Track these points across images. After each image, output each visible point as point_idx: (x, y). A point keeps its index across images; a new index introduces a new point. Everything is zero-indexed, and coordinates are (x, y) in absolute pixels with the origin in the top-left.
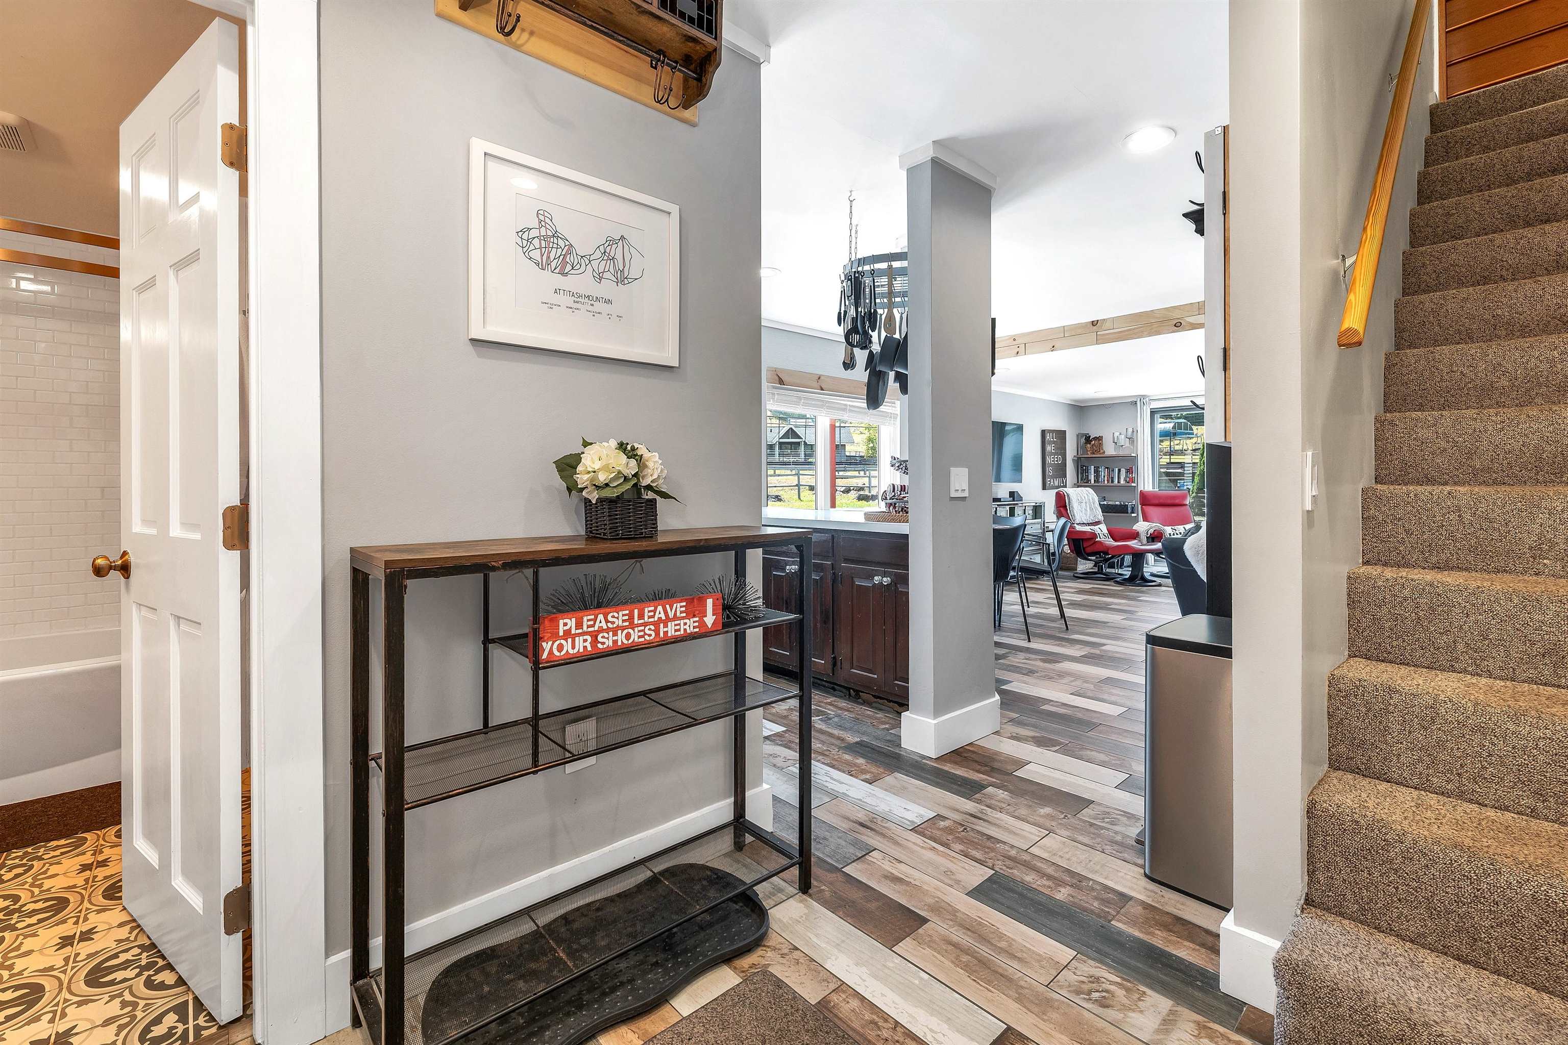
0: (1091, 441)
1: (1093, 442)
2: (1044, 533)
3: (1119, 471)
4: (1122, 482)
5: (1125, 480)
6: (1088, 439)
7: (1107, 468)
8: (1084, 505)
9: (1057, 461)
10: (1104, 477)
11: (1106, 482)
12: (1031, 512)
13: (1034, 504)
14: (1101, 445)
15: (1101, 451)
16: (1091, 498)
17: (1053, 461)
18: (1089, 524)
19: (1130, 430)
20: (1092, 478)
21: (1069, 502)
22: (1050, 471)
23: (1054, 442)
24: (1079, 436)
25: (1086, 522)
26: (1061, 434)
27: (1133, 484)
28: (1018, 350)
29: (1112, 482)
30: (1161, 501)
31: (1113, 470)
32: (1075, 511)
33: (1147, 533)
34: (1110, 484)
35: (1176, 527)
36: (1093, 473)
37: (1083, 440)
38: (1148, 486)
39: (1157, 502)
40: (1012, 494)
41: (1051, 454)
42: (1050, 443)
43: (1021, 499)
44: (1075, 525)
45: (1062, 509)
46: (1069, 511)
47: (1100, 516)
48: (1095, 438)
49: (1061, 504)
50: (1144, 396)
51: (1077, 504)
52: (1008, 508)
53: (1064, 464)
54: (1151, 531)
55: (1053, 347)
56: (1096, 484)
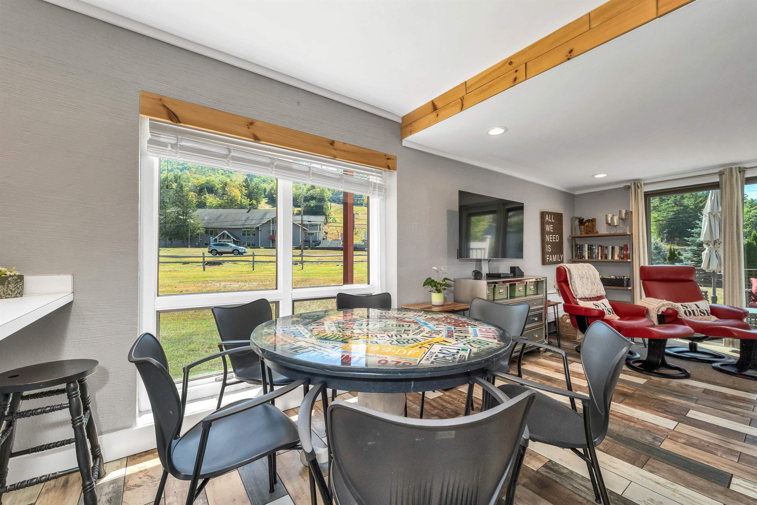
0: (585, 223)
1: (587, 224)
2: (546, 308)
3: (613, 248)
4: (616, 258)
5: (619, 256)
6: (581, 222)
7: (601, 246)
8: (585, 280)
9: (555, 239)
10: (598, 253)
11: (600, 258)
12: (532, 287)
13: (534, 280)
14: (594, 226)
15: (595, 231)
16: (592, 273)
17: (552, 239)
18: (591, 299)
19: (624, 212)
20: (586, 254)
21: (571, 277)
22: (549, 248)
23: (552, 223)
24: (573, 219)
25: (587, 296)
26: (558, 217)
27: (629, 260)
28: (514, 75)
29: (606, 257)
30: (665, 276)
31: (607, 248)
32: (577, 286)
33: (658, 311)
34: (604, 260)
35: (686, 304)
36: (586, 249)
37: (577, 222)
38: (644, 262)
39: (660, 277)
40: (514, 270)
41: (550, 233)
42: (549, 223)
43: (522, 275)
44: (578, 300)
45: (563, 284)
46: (570, 286)
47: (601, 290)
48: (588, 221)
49: (562, 279)
50: (639, 180)
51: (579, 279)
52: (508, 284)
53: (561, 242)
54: (664, 309)
55: (571, 51)
56: (590, 260)
